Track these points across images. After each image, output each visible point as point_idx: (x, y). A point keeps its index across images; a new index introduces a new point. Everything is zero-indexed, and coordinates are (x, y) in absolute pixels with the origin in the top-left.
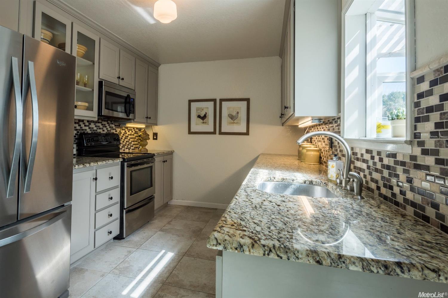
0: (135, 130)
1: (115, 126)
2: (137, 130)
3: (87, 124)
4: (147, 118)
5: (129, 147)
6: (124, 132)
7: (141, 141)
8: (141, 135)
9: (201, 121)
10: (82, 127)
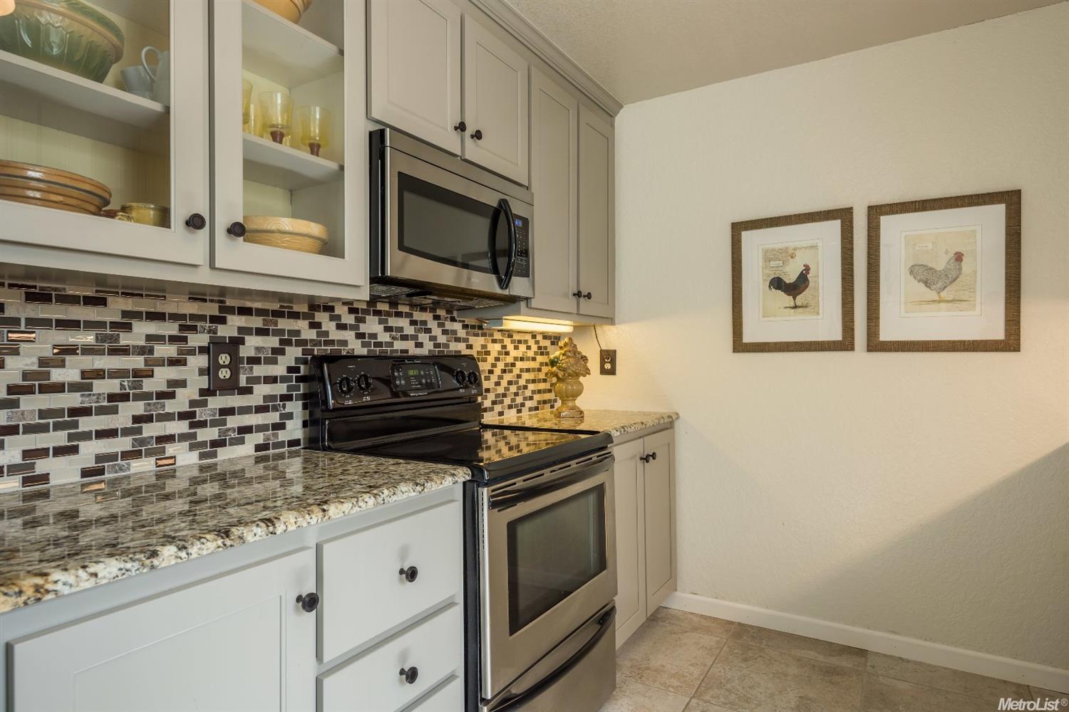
0: (537, 342)
1: (465, 327)
2: (547, 343)
3: (349, 319)
4: (578, 294)
5: (519, 400)
6: (500, 349)
7: (559, 379)
8: (557, 358)
9: (788, 300)
10: (326, 333)
